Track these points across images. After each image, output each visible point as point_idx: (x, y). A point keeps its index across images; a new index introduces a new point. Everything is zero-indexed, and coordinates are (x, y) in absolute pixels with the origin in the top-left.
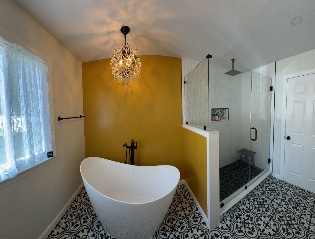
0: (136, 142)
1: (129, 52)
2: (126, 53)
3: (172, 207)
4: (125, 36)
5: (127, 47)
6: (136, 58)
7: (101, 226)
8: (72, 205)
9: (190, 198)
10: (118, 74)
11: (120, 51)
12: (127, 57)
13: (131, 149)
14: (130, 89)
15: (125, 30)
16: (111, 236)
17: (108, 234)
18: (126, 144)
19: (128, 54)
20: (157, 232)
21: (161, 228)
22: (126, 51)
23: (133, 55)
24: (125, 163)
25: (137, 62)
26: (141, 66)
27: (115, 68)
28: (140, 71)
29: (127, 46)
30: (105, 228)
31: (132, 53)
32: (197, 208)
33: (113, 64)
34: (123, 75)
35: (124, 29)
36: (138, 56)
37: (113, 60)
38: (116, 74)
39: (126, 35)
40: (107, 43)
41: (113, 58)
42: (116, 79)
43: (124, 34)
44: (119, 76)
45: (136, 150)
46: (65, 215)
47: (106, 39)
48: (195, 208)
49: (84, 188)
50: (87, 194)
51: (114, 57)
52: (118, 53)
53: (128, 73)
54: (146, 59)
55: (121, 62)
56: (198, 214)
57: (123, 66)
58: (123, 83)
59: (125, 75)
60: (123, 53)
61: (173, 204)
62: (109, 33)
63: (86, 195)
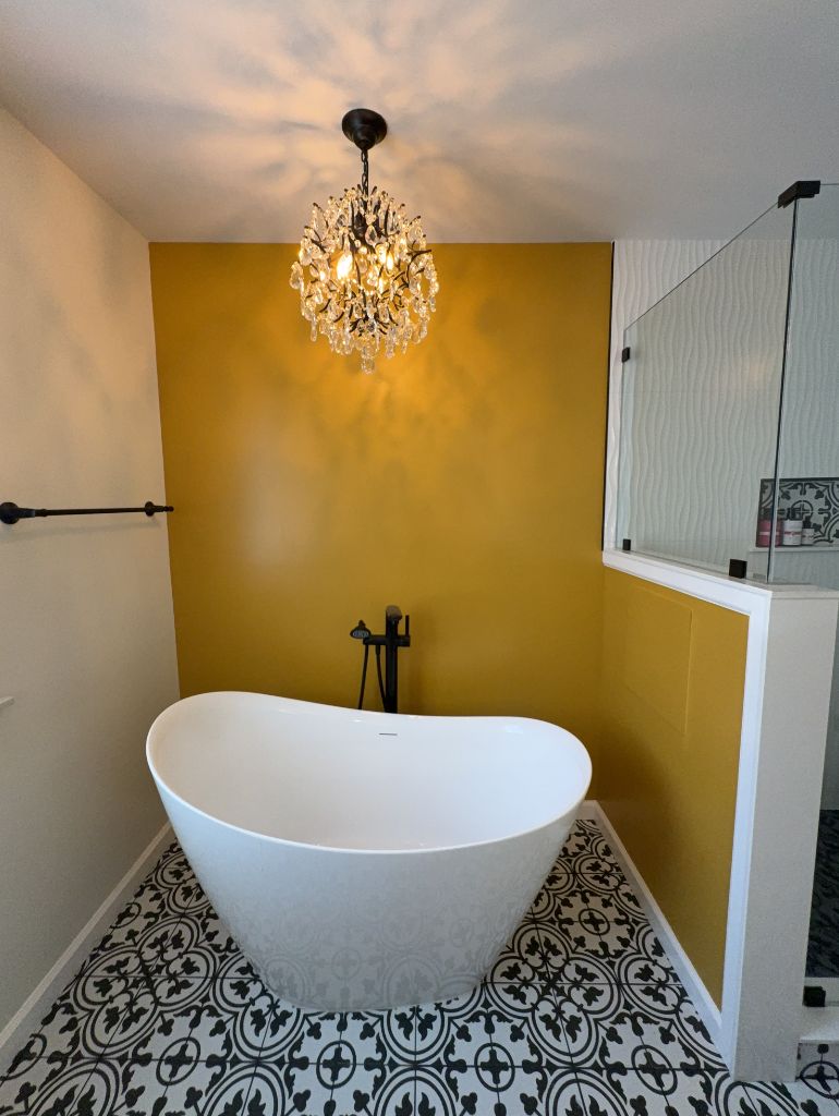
0: (407, 617)
1: (381, 224)
2: (371, 228)
3: (545, 897)
4: (365, 152)
5: (375, 202)
6: (415, 254)
7: (256, 979)
8: (108, 938)
9: (624, 889)
10: (331, 315)
11: (341, 216)
12: (374, 245)
13: (383, 648)
14: (383, 388)
15: (366, 128)
16: (299, 1011)
17: (284, 1006)
18: (361, 623)
19: (380, 234)
20: (489, 980)
21: (504, 967)
22: (370, 219)
23: (403, 242)
24: (360, 708)
25: (422, 271)
26: (435, 288)
27: (317, 288)
28: (434, 310)
29: (373, 198)
30: (273, 984)
31: (398, 232)
32: (656, 940)
33: (306, 269)
34: (355, 325)
35: (357, 124)
36: (423, 245)
37: (306, 253)
38: (321, 316)
39: (370, 152)
40: (276, 169)
41: (305, 243)
42: (323, 339)
43: (358, 143)
44: (333, 328)
45: (406, 648)
46: (66, 996)
47: (270, 150)
48: (649, 942)
49: (174, 848)
50: (189, 868)
51: (313, 241)
52: (332, 223)
53: (376, 316)
54: (456, 258)
55: (345, 266)
56: (667, 971)
57: (355, 281)
58: (354, 363)
59: (361, 324)
60: (352, 227)
61: (548, 887)
62: (285, 128)
63: (187, 875)
